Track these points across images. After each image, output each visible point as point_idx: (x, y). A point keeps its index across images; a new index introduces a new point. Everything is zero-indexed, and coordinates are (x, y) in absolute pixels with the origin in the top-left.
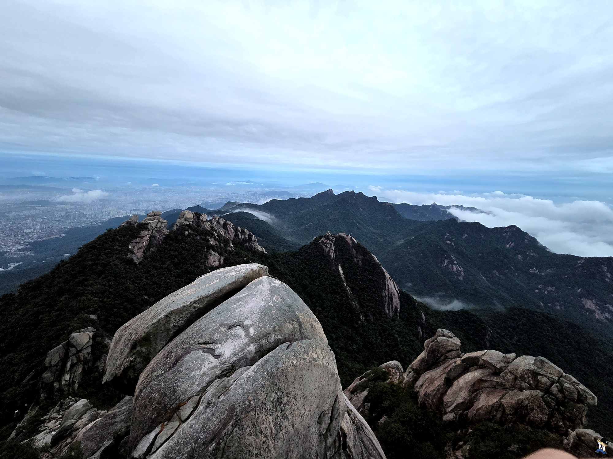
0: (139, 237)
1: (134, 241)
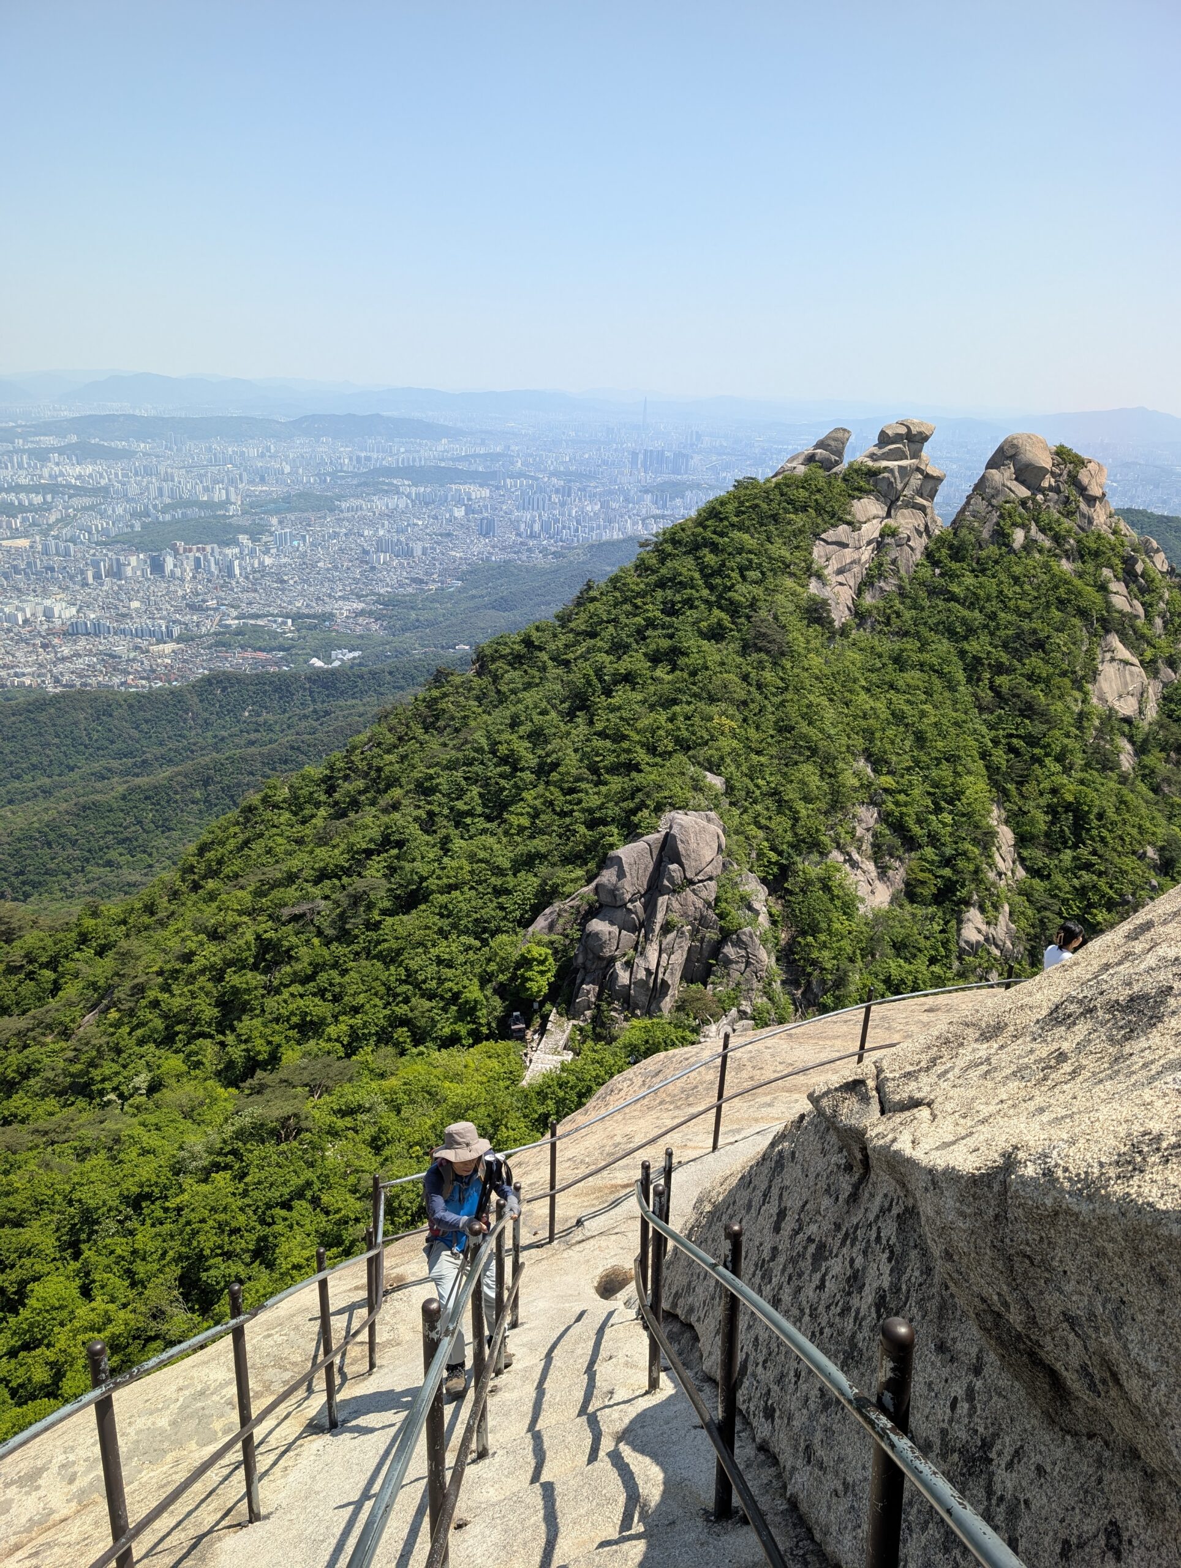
0: (849, 523)
1: (830, 535)
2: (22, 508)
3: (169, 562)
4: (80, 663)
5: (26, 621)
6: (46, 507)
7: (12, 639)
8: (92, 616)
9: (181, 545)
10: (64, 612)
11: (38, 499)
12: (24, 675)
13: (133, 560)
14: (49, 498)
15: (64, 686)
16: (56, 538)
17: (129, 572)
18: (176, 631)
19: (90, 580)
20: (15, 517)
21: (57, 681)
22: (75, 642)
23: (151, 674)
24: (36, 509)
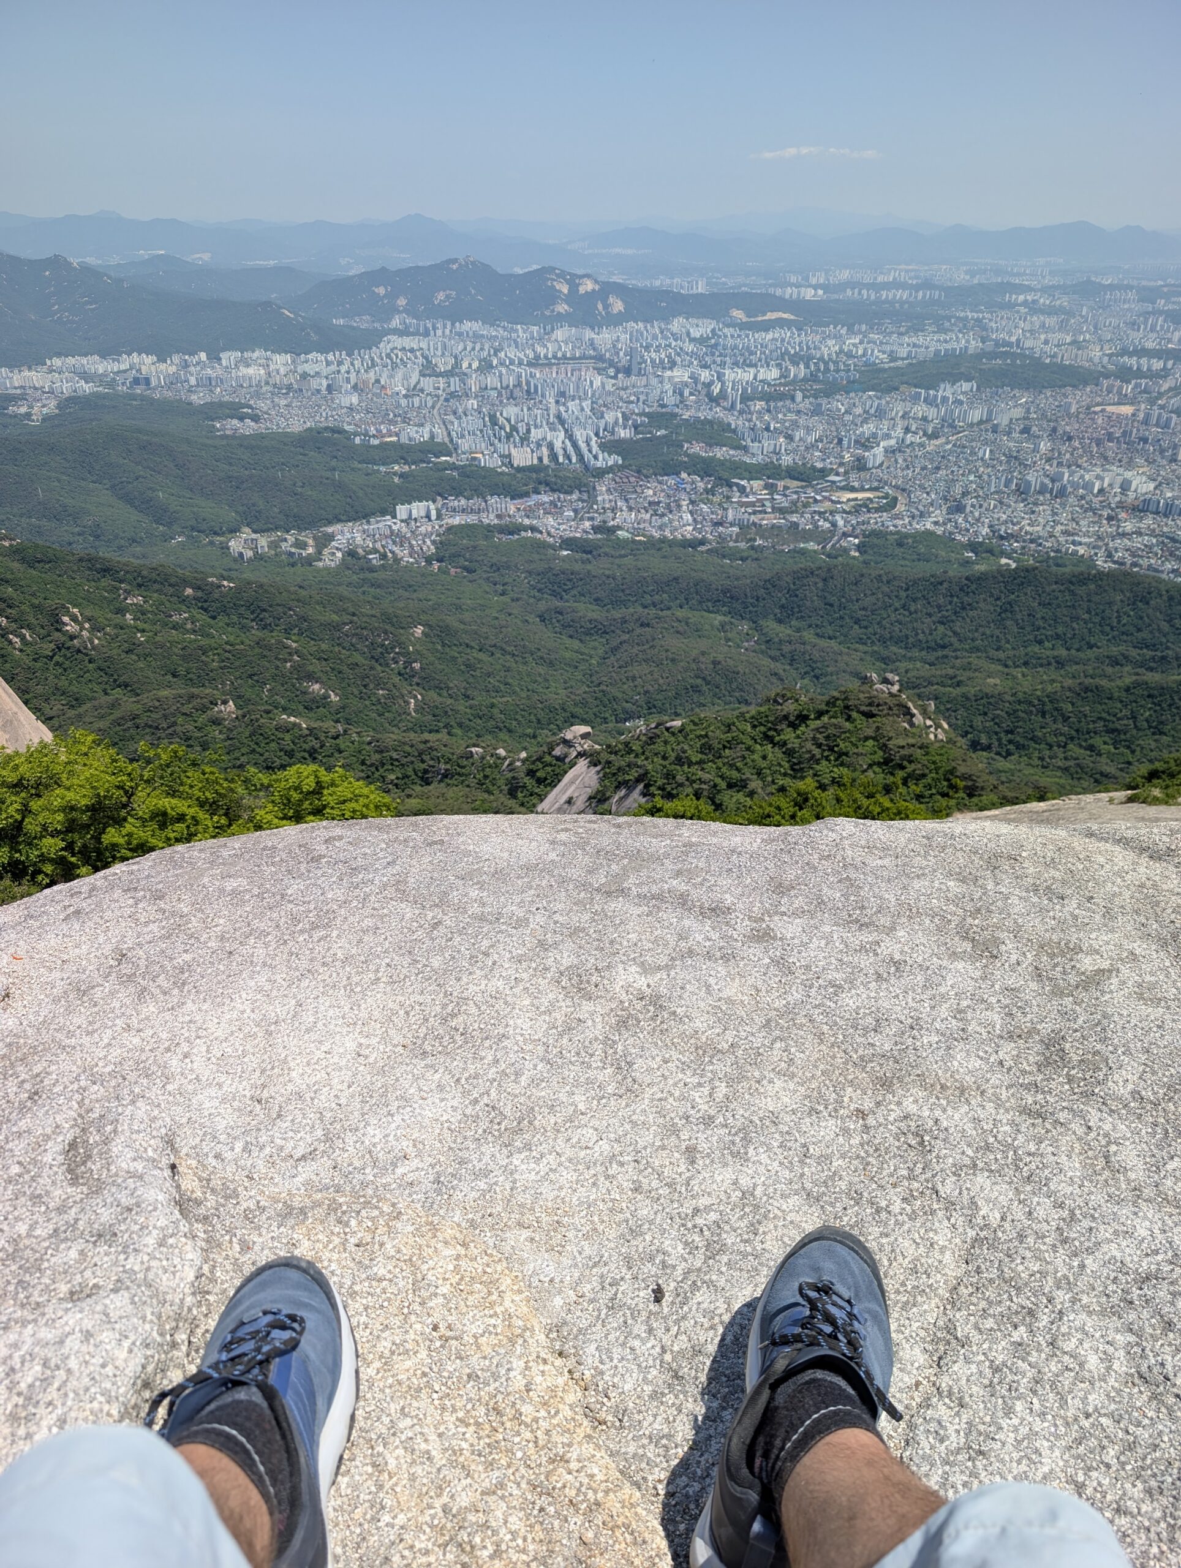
2: (1139, 374)
4: (1138, 542)
5: (1101, 491)
6: (1164, 374)
7: (1082, 507)
8: (1169, 495)
10: (1142, 485)
11: (1157, 365)
12: (1080, 544)
14: (1170, 364)
15: (1115, 562)
16: (1162, 407)
20: (1128, 382)
21: (1110, 555)
22: (1141, 519)
24: (1152, 375)
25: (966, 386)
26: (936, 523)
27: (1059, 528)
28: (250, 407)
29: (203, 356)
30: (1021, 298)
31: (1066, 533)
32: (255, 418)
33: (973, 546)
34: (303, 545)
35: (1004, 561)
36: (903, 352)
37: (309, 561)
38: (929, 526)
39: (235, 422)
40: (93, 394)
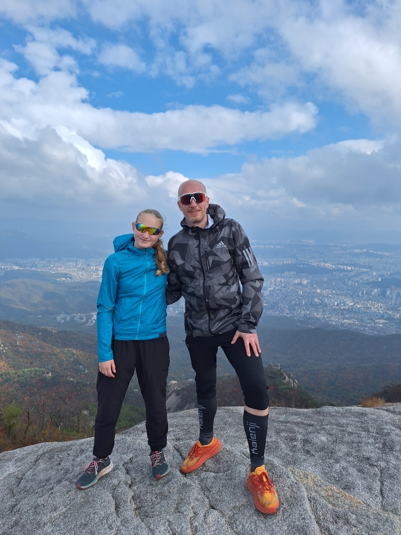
2: (344, 270)
3: (388, 292)
5: (337, 304)
6: (351, 271)
7: (332, 309)
8: (358, 306)
9: (393, 287)
10: (350, 303)
11: (349, 268)
12: (333, 321)
13: (376, 290)
14: (353, 268)
15: (345, 327)
16: (352, 280)
17: (373, 293)
18: (386, 316)
19: (360, 295)
20: (341, 273)
21: (343, 325)
22: (351, 314)
23: (374, 329)
24: (348, 271)
25: (293, 273)
26: (287, 314)
27: (326, 316)
28: (70, 274)
29: (56, 259)
30: (307, 248)
31: (327, 317)
32: (71, 278)
33: (299, 321)
34: (82, 319)
35: (310, 326)
36: (273, 263)
37: (83, 324)
38: (285, 314)
39: (64, 279)
40: (18, 270)
